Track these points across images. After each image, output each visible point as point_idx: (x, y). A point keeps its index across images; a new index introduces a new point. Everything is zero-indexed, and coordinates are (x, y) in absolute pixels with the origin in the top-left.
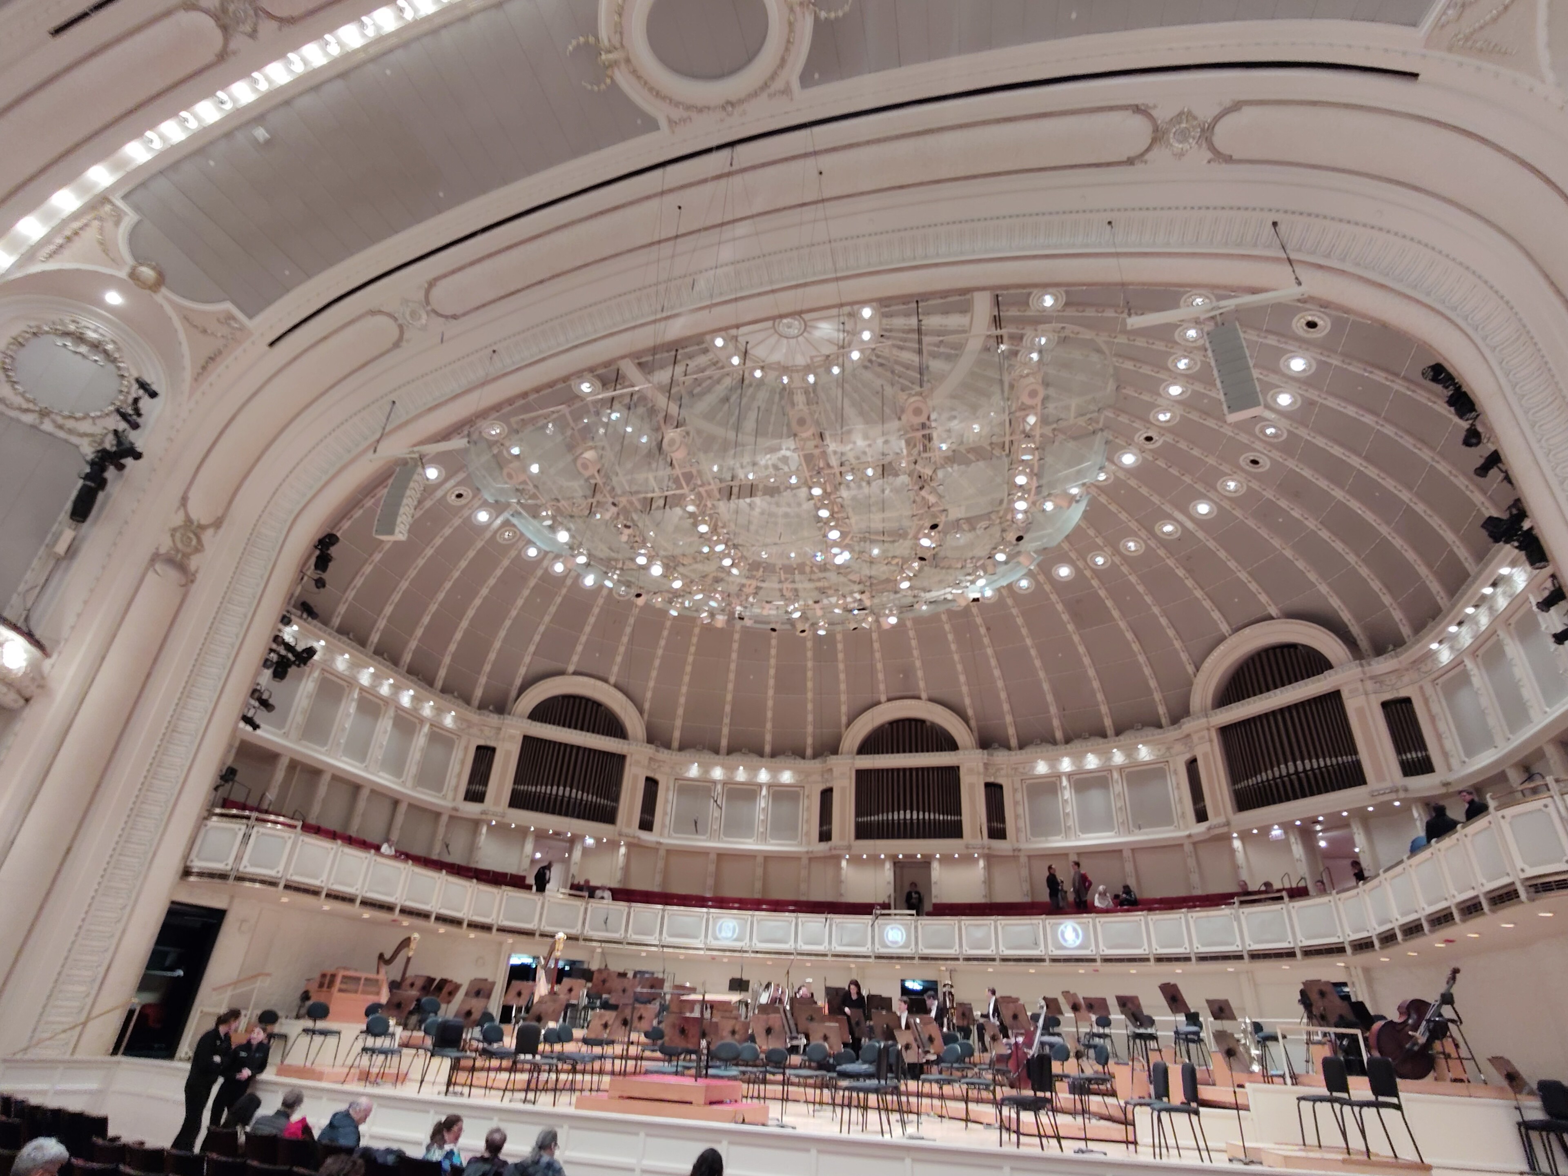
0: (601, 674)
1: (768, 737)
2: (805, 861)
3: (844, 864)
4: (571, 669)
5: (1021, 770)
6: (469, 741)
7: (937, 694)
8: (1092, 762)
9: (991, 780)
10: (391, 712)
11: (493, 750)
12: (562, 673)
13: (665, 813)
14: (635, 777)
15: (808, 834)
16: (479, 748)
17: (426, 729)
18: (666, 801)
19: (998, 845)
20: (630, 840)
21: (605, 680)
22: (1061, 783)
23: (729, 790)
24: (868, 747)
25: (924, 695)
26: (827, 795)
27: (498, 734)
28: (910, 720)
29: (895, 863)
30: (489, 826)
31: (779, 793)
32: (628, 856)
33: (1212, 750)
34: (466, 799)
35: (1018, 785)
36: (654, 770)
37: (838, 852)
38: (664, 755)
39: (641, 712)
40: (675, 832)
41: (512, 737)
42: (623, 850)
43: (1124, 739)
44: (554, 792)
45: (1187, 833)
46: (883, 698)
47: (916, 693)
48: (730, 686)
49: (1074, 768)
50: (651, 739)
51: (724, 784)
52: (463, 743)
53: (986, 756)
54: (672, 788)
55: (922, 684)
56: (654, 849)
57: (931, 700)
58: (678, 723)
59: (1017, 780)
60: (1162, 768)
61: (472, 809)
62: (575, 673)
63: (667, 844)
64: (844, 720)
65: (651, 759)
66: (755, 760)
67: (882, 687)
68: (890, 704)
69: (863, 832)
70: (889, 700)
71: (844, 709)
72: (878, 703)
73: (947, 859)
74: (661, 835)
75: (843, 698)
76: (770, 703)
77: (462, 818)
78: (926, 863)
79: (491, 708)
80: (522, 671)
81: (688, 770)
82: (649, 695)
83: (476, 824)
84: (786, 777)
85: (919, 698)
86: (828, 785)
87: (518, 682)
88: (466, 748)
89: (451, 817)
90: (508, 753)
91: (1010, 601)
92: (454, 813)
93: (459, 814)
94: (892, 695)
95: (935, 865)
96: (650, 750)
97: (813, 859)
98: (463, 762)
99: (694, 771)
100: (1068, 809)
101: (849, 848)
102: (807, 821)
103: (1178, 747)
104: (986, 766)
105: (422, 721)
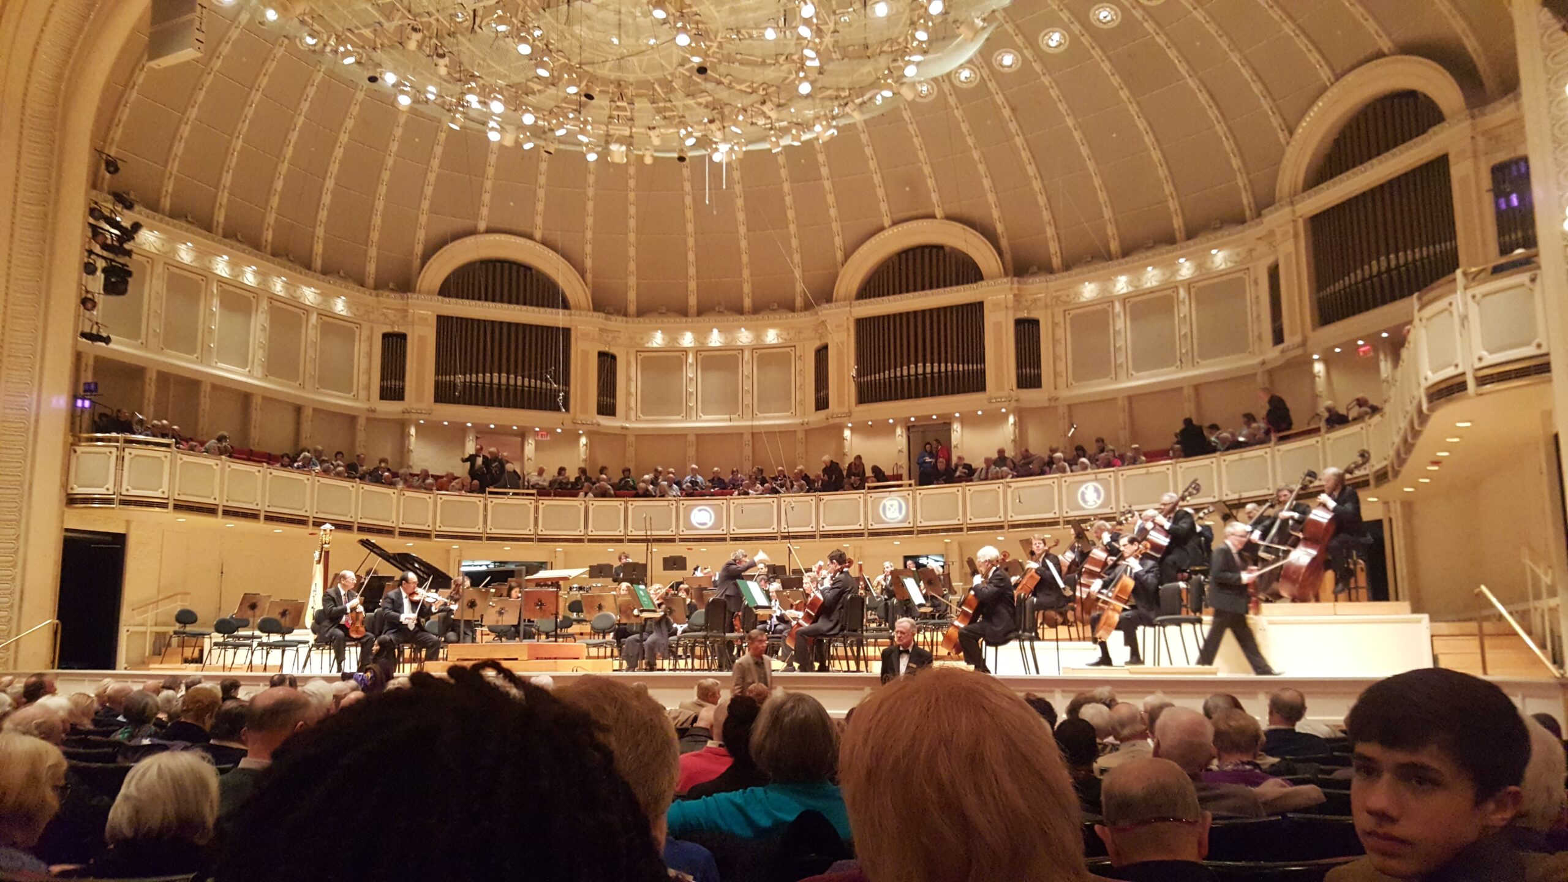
0: (521, 228)
1: (747, 288)
2: (800, 435)
3: (847, 433)
4: (482, 226)
5: (1064, 298)
6: (372, 329)
7: (955, 209)
8: (1152, 277)
9: (1025, 315)
10: (264, 305)
11: (403, 337)
12: (472, 232)
13: (629, 394)
14: (586, 354)
15: (802, 403)
16: (385, 336)
17: (314, 318)
18: (629, 379)
19: (1030, 396)
20: (590, 428)
21: (530, 237)
22: (1113, 308)
23: (704, 359)
24: (870, 289)
25: (939, 213)
26: (822, 354)
27: (405, 317)
28: (922, 248)
29: (908, 429)
30: (418, 427)
31: (766, 357)
32: (590, 446)
33: (1297, 250)
34: (382, 398)
35: (1059, 319)
36: (608, 343)
37: (837, 421)
38: (616, 323)
39: (582, 274)
40: (643, 413)
41: (424, 320)
42: (583, 440)
43: (1193, 245)
44: (488, 380)
45: (1260, 359)
46: (887, 222)
47: (929, 211)
48: (690, 227)
49: (1131, 289)
50: (598, 306)
51: (697, 352)
52: (365, 333)
53: (1016, 286)
54: (633, 363)
55: (934, 197)
56: (622, 435)
57: (948, 217)
58: (632, 281)
59: (1059, 311)
60: (1240, 278)
61: (391, 408)
62: (489, 231)
63: (634, 429)
64: (839, 255)
65: (601, 330)
66: (732, 319)
67: (884, 207)
68: (895, 229)
69: (867, 394)
70: (895, 223)
71: (838, 241)
72: (882, 229)
73: (969, 420)
74: (627, 419)
75: (835, 227)
76: (743, 244)
77: (380, 420)
78: (945, 426)
79: (391, 285)
80: (421, 235)
81: (650, 340)
82: (588, 249)
83: (402, 425)
84: (772, 336)
85: (933, 217)
86: (823, 342)
87: (419, 249)
88: (370, 339)
89: (368, 419)
90: (422, 339)
91: (1037, 67)
92: (371, 415)
93: (376, 416)
94: (898, 216)
95: (956, 426)
96: (599, 318)
97: (810, 432)
98: (370, 356)
99: (658, 340)
100: (1120, 343)
101: (849, 414)
102: (800, 388)
103: (1262, 248)
104: (1017, 298)
105: (307, 310)
